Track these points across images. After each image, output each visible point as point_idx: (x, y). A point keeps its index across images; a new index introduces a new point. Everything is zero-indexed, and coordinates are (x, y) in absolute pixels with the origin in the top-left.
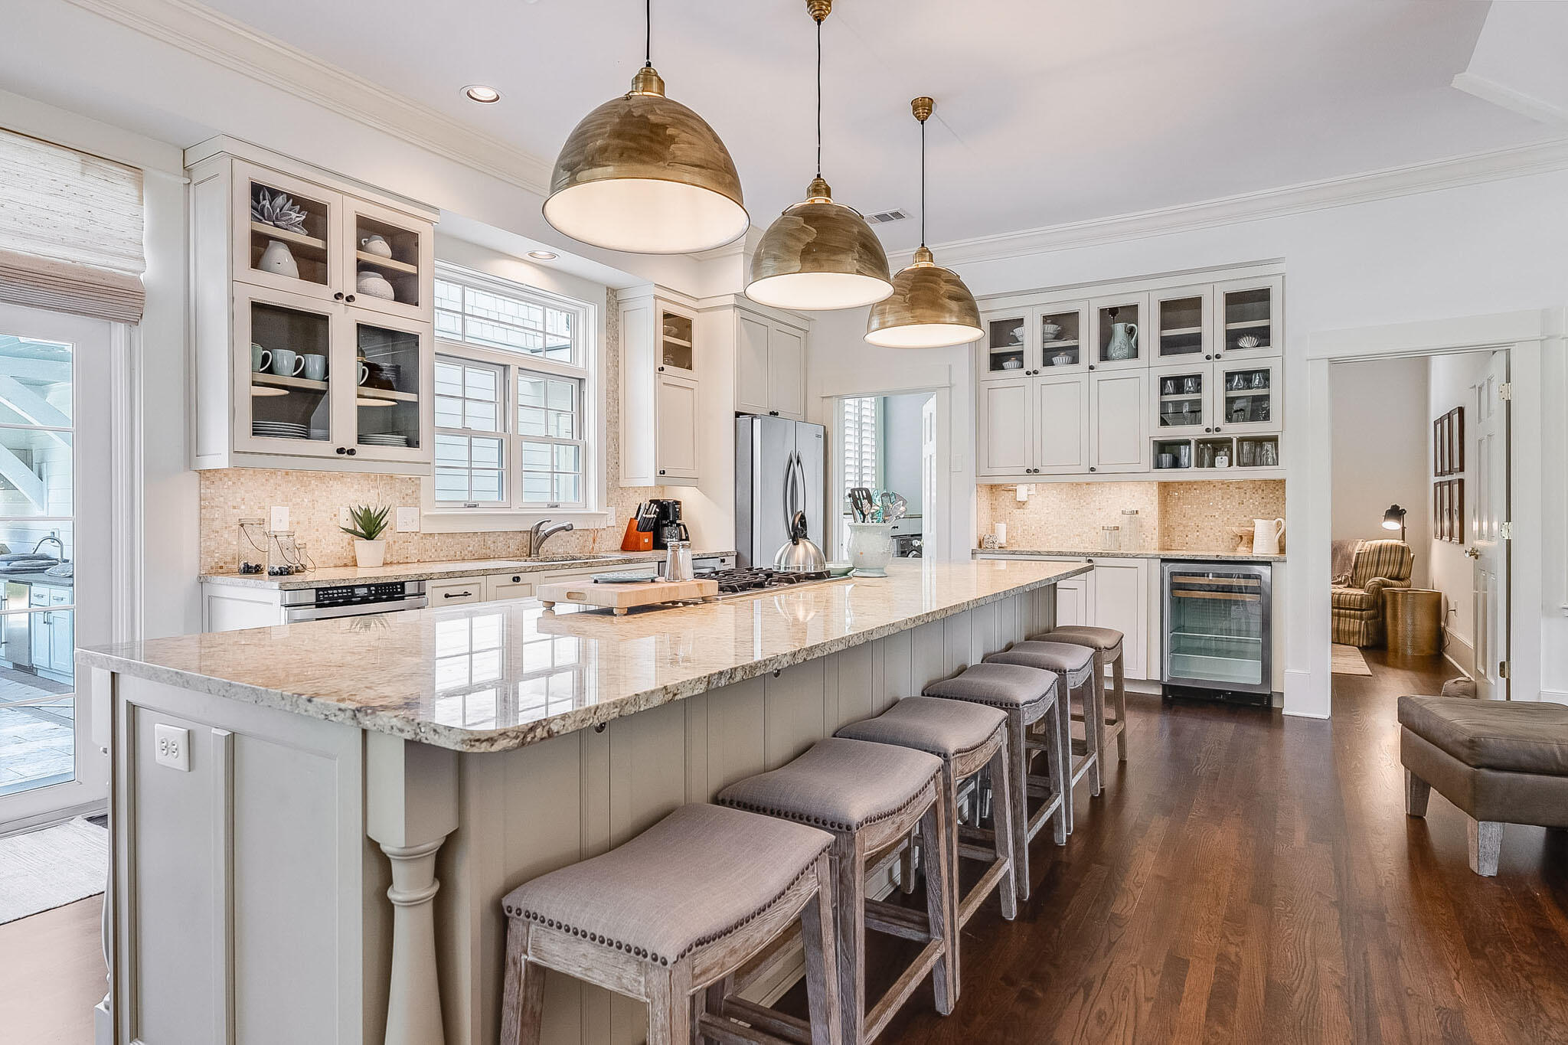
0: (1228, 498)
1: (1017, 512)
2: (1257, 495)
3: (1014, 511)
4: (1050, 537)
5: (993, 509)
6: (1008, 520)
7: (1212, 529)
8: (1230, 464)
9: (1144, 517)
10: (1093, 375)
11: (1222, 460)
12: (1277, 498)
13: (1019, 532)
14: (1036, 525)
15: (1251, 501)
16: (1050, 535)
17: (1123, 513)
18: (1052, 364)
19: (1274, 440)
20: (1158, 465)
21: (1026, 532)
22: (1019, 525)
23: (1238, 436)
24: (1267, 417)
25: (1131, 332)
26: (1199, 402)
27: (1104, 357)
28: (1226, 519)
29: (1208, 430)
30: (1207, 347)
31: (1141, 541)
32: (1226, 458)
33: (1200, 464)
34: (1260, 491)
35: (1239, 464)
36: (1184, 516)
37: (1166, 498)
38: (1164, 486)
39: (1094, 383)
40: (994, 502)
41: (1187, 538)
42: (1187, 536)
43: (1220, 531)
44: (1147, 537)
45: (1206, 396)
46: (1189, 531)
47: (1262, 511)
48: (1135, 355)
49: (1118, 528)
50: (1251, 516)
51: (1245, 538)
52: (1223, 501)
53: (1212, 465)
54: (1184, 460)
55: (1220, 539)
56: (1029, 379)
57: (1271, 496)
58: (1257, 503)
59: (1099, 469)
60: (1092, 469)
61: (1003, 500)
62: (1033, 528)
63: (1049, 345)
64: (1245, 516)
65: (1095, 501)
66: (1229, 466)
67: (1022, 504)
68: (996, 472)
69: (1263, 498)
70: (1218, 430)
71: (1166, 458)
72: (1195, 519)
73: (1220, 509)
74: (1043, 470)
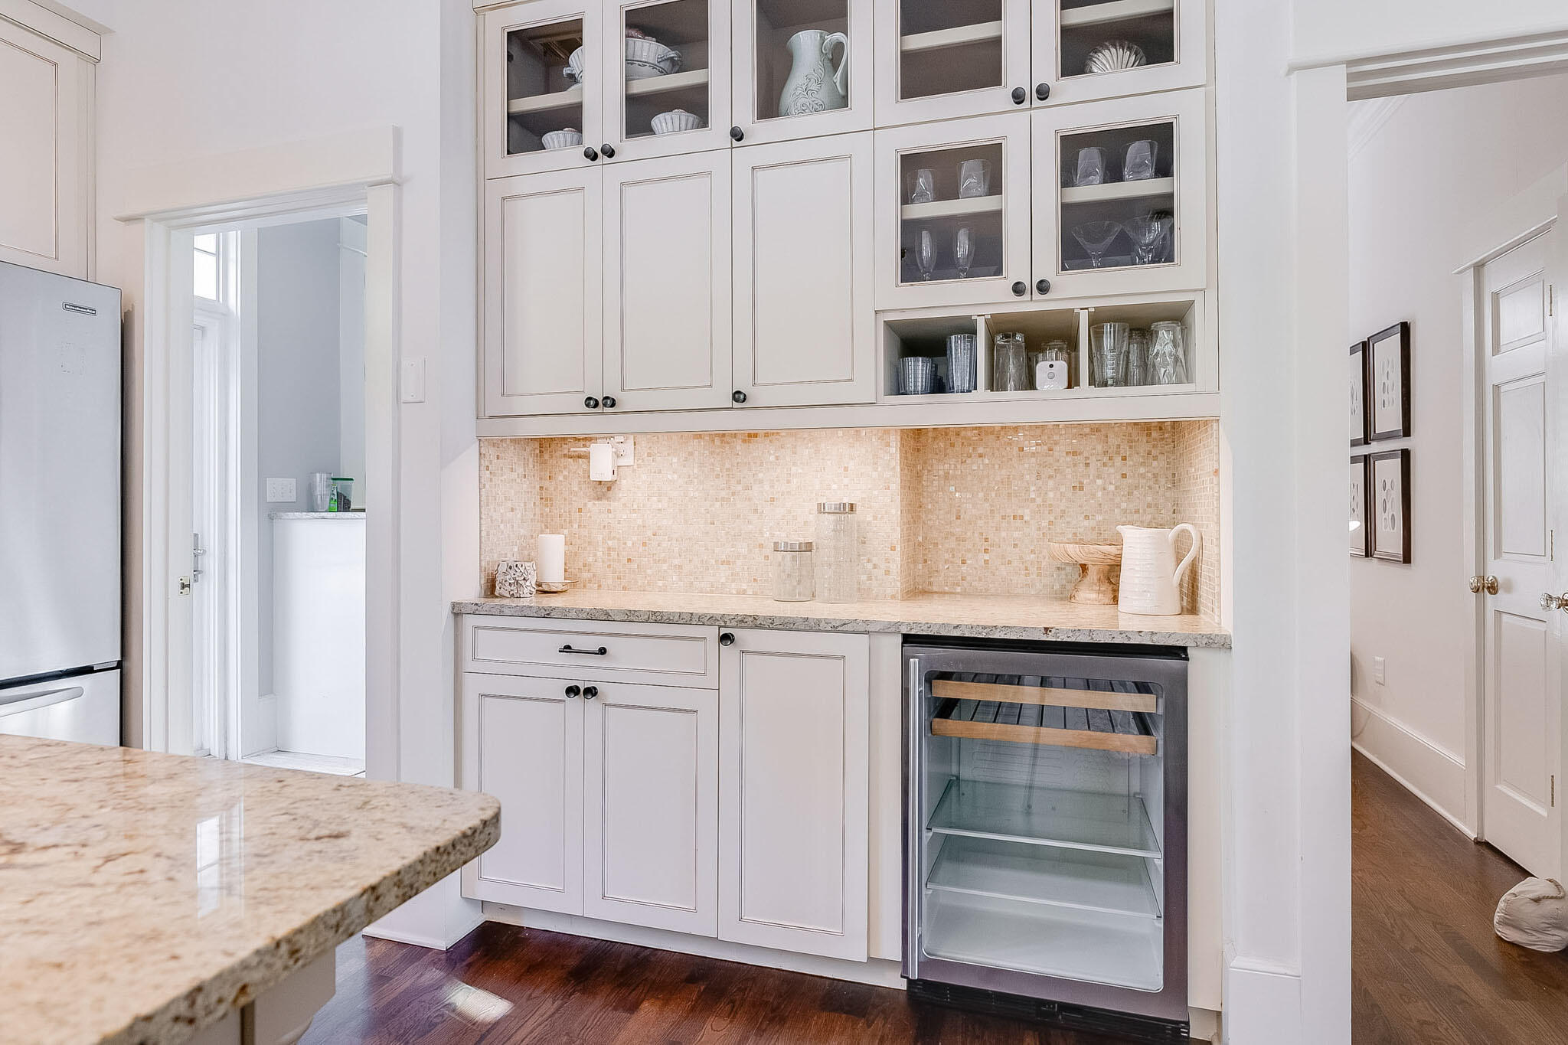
0: (1050, 477)
1: (595, 507)
2: (1112, 470)
3: (590, 504)
4: (665, 566)
5: (545, 499)
6: (576, 526)
7: (1015, 546)
8: (1073, 381)
9: (869, 518)
10: (745, 156)
11: (1050, 370)
12: (1155, 476)
13: (599, 554)
14: (635, 539)
15: (1099, 482)
16: (665, 561)
17: (821, 509)
18: (649, 131)
19: (1178, 316)
20: (898, 386)
21: (614, 555)
22: (600, 538)
23: (1092, 304)
24: (1164, 253)
25: (835, 57)
26: (995, 218)
27: (769, 106)
28: (1045, 523)
29: (1018, 289)
30: (1015, 74)
31: (864, 578)
32: (1061, 366)
33: (996, 383)
34: (1118, 460)
35: (1092, 382)
36: (958, 518)
37: (919, 476)
38: (917, 440)
39: (743, 175)
40: (546, 484)
41: (964, 568)
42: (964, 562)
43: (1033, 552)
44: (875, 566)
45: (1013, 202)
46: (969, 550)
47: (1124, 505)
48: (843, 101)
49: (809, 547)
50: (1100, 518)
51: (1093, 572)
52: (1040, 483)
53: (1030, 384)
54: (959, 374)
55: (1033, 570)
56: (595, 169)
57: (1142, 470)
58: (1112, 488)
59: (758, 396)
60: (738, 397)
61: (565, 477)
62: (629, 544)
63: (640, 87)
64: (1087, 517)
65: (761, 482)
66: (1070, 387)
67: (604, 489)
68: (520, 406)
69: (1124, 476)
70: (1043, 287)
71: (918, 369)
72: (980, 523)
73: (1033, 500)
74: (626, 401)
